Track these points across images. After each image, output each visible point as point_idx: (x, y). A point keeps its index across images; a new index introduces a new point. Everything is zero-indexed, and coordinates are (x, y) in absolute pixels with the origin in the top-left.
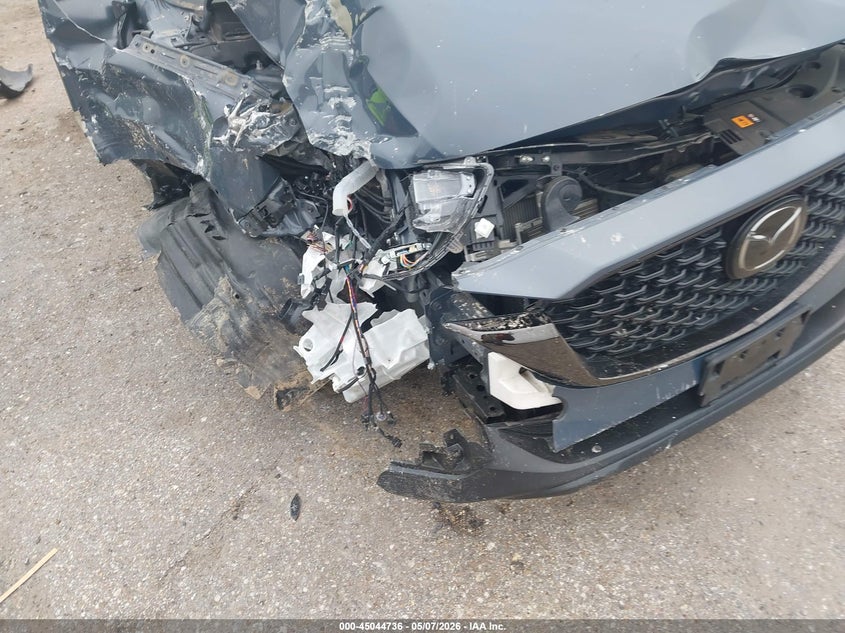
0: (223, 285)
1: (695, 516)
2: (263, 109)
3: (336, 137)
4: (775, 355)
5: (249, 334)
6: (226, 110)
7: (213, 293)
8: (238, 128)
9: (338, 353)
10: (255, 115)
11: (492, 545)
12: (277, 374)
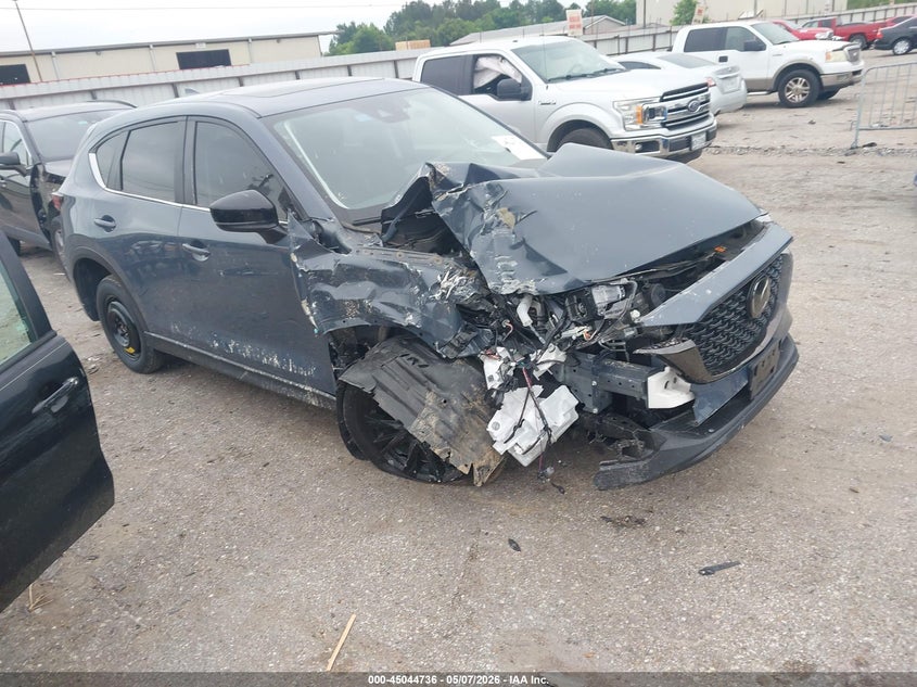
0: (430, 398)
1: (761, 485)
2: (462, 275)
3: (503, 284)
4: (772, 371)
5: (457, 425)
6: (439, 278)
7: (424, 404)
8: (447, 289)
9: (522, 420)
10: (458, 279)
11: (658, 528)
12: (474, 454)
